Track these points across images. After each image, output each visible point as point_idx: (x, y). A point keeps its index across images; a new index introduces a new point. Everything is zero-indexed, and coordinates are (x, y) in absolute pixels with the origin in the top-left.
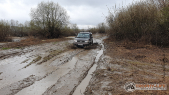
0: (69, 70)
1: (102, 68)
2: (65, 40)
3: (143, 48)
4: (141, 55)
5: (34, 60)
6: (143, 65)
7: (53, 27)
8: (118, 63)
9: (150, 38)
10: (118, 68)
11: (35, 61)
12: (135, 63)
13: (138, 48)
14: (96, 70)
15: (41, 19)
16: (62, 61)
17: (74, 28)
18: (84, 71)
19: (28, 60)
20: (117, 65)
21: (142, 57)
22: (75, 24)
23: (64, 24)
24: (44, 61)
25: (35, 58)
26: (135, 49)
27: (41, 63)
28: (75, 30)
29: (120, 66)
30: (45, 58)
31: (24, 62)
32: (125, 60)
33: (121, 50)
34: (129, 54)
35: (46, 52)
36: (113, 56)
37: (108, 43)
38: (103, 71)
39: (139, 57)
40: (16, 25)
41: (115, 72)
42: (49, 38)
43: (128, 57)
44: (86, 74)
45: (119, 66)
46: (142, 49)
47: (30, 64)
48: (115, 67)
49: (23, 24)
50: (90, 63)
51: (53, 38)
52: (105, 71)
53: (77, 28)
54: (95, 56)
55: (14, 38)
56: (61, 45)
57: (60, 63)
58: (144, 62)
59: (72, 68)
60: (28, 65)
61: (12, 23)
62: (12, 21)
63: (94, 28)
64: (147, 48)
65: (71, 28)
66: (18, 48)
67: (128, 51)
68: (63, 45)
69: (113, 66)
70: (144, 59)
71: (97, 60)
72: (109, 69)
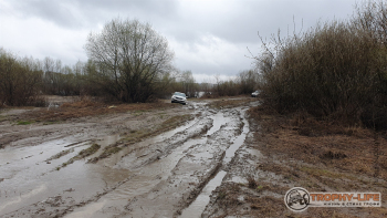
0: (158, 181)
1: (237, 179)
2: (161, 106)
3: (340, 133)
4: (335, 151)
5: (81, 153)
6: (339, 176)
7: (136, 76)
8: (277, 170)
9: (360, 111)
10: (274, 183)
11: (83, 155)
12: (317, 173)
13: (329, 134)
14: (223, 184)
15: (109, 57)
16: (146, 159)
17: (184, 80)
18: (192, 187)
19: (67, 152)
20: (273, 175)
21: (338, 156)
22: (189, 73)
23: (161, 72)
24: (103, 156)
25: (86, 147)
26: (320, 135)
27: (96, 159)
28: (187, 85)
29: (281, 176)
30: (107, 148)
31: (59, 156)
32: (293, 161)
33: (286, 136)
34: (306, 148)
35: (114, 133)
36: (267, 151)
37: (260, 119)
38: (236, 188)
39: (330, 156)
40: (55, 71)
41: (266, 193)
42: (125, 100)
43: (303, 156)
44: (194, 195)
45: (277, 177)
46: (338, 138)
47: (71, 162)
48: (268, 181)
49: (71, 68)
50: (209, 166)
51: (135, 102)
52: (243, 189)
53: (192, 80)
54: (224, 148)
55: (50, 98)
56: (150, 118)
57: (140, 161)
58: (341, 169)
59: (165, 178)
60: (65, 165)
61: (47, 66)
62: (47, 60)
63: (231, 82)
64: (350, 134)
65: (177, 80)
66: (52, 122)
67: (304, 140)
68: (153, 120)
69: (263, 176)
70: (340, 162)
71: (227, 160)
72: (252, 185)
